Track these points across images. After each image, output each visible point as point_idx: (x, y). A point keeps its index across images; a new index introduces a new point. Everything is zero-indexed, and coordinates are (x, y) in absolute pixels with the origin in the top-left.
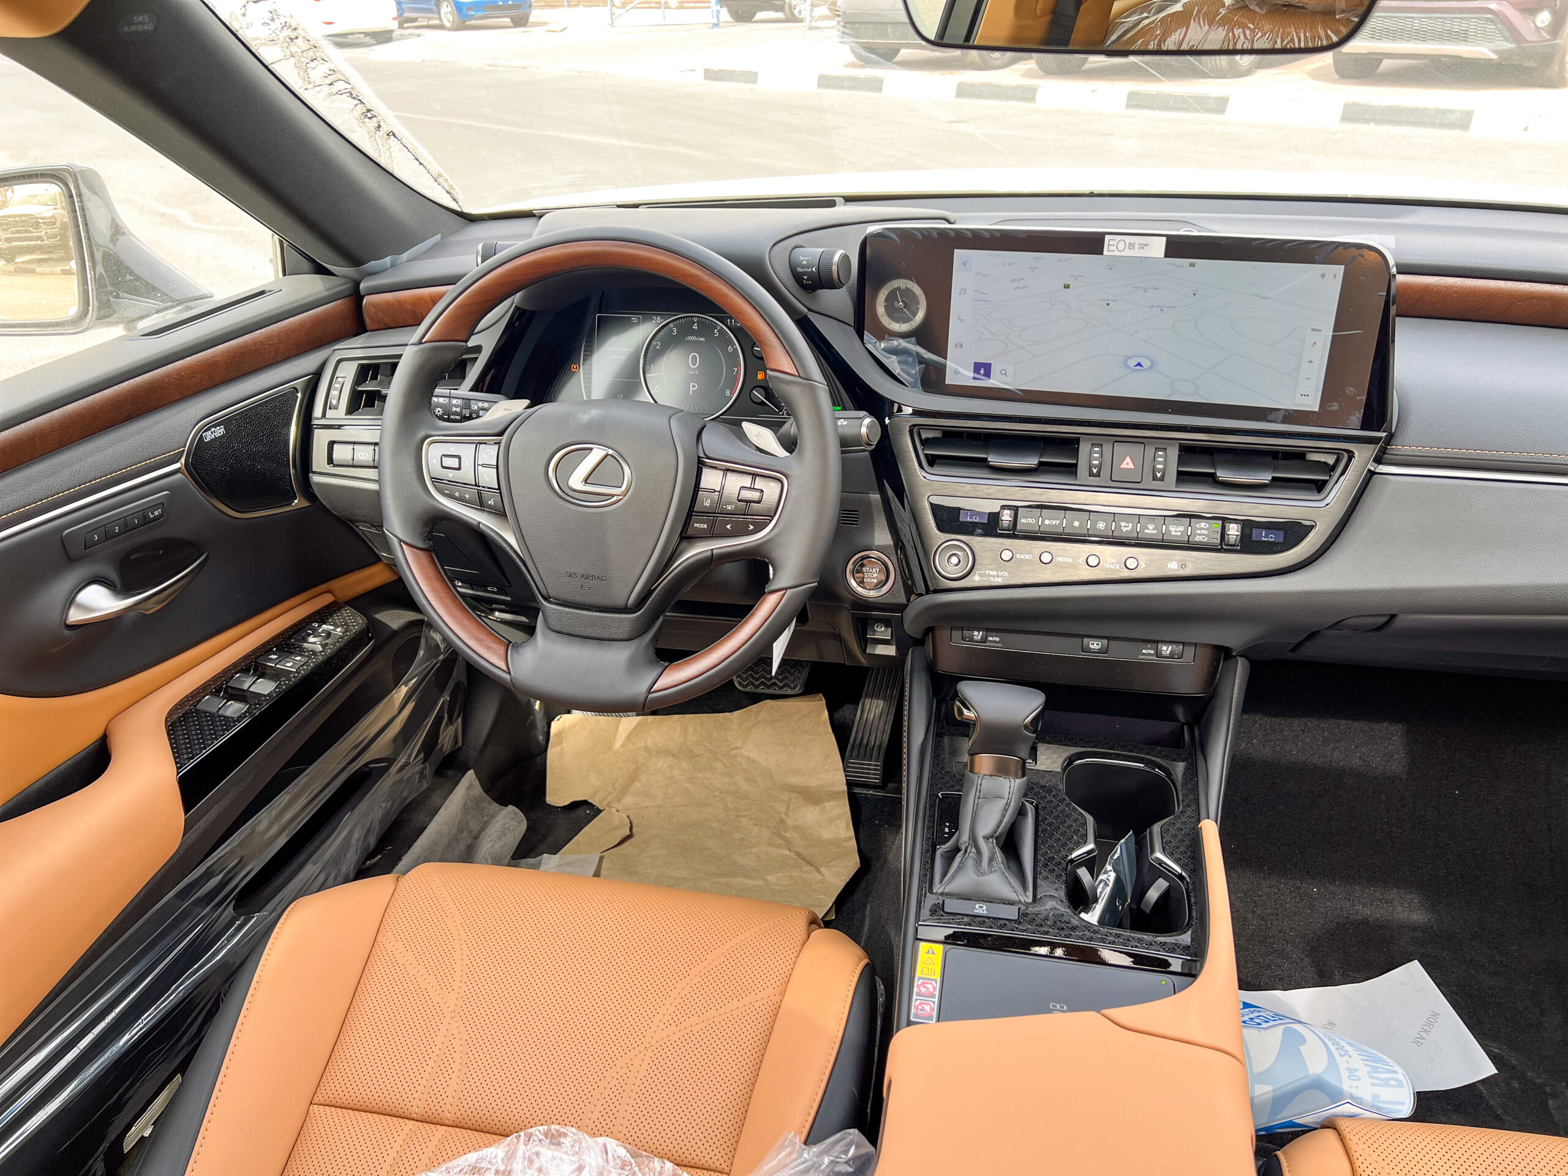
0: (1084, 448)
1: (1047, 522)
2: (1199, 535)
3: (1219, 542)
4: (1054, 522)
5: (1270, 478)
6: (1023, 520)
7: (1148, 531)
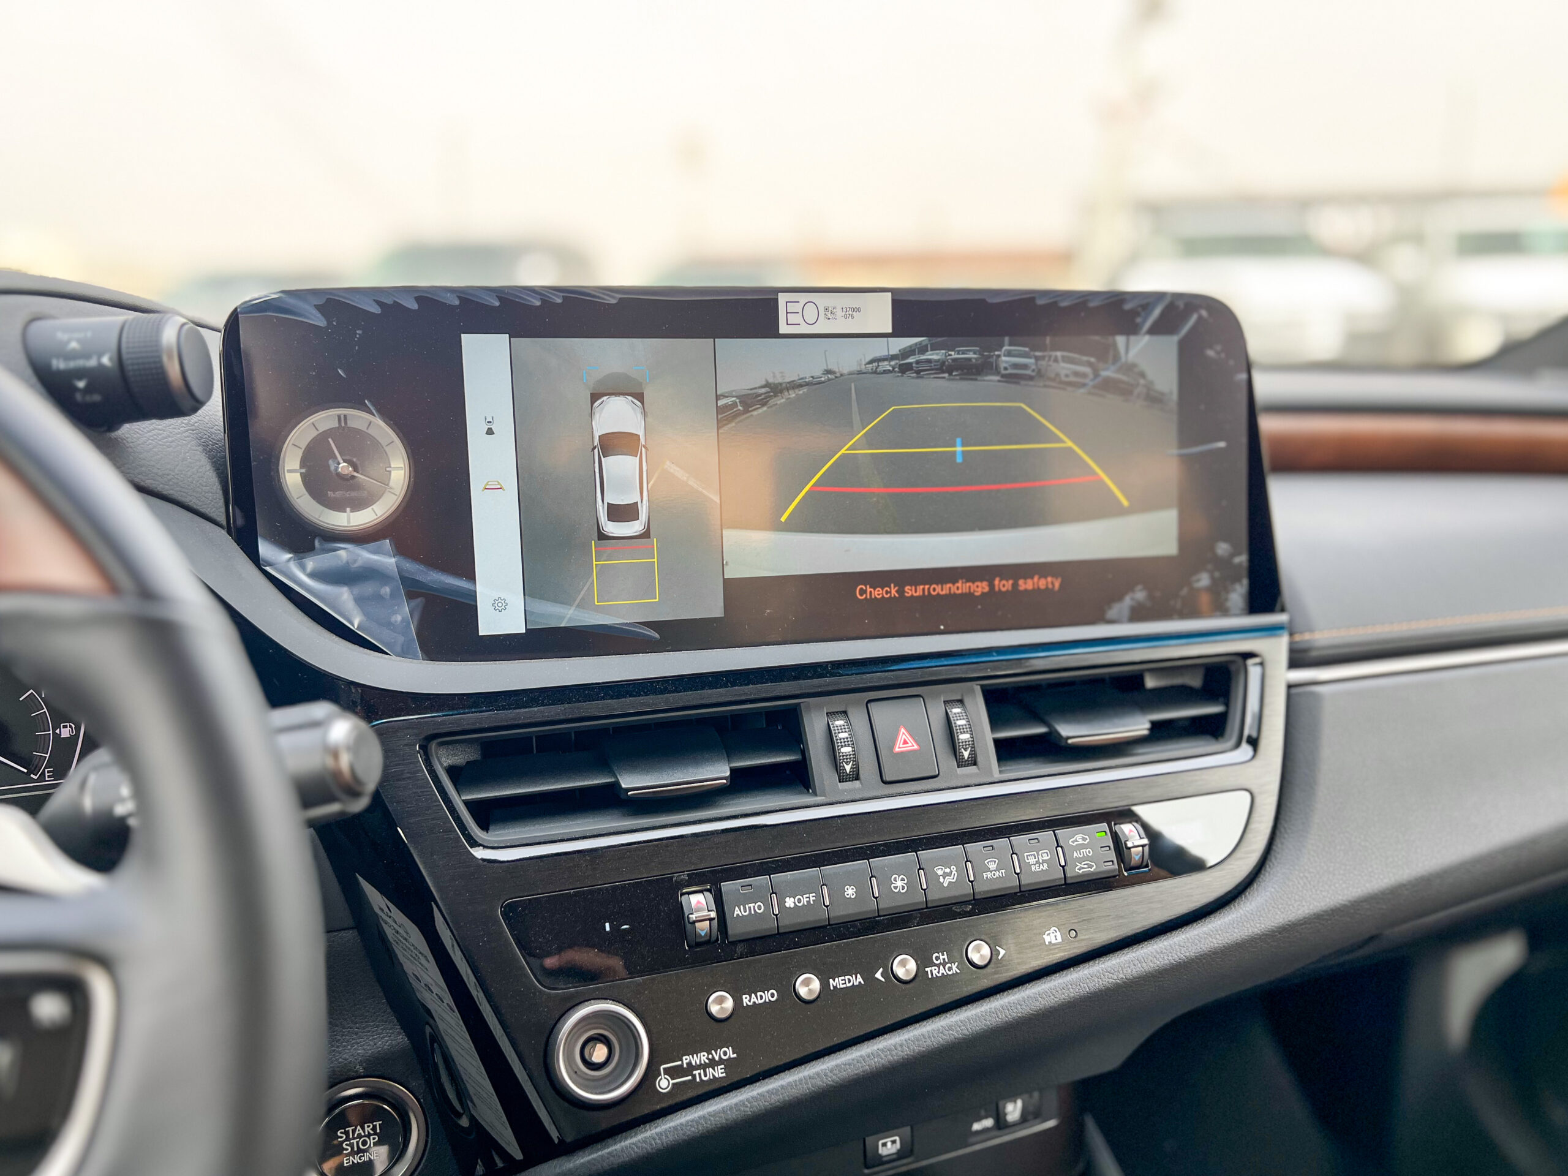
0: (814, 725)
1: (790, 902)
2: (1080, 860)
3: (1116, 866)
4: (805, 900)
5: (1148, 725)
6: (737, 912)
7: (989, 875)
